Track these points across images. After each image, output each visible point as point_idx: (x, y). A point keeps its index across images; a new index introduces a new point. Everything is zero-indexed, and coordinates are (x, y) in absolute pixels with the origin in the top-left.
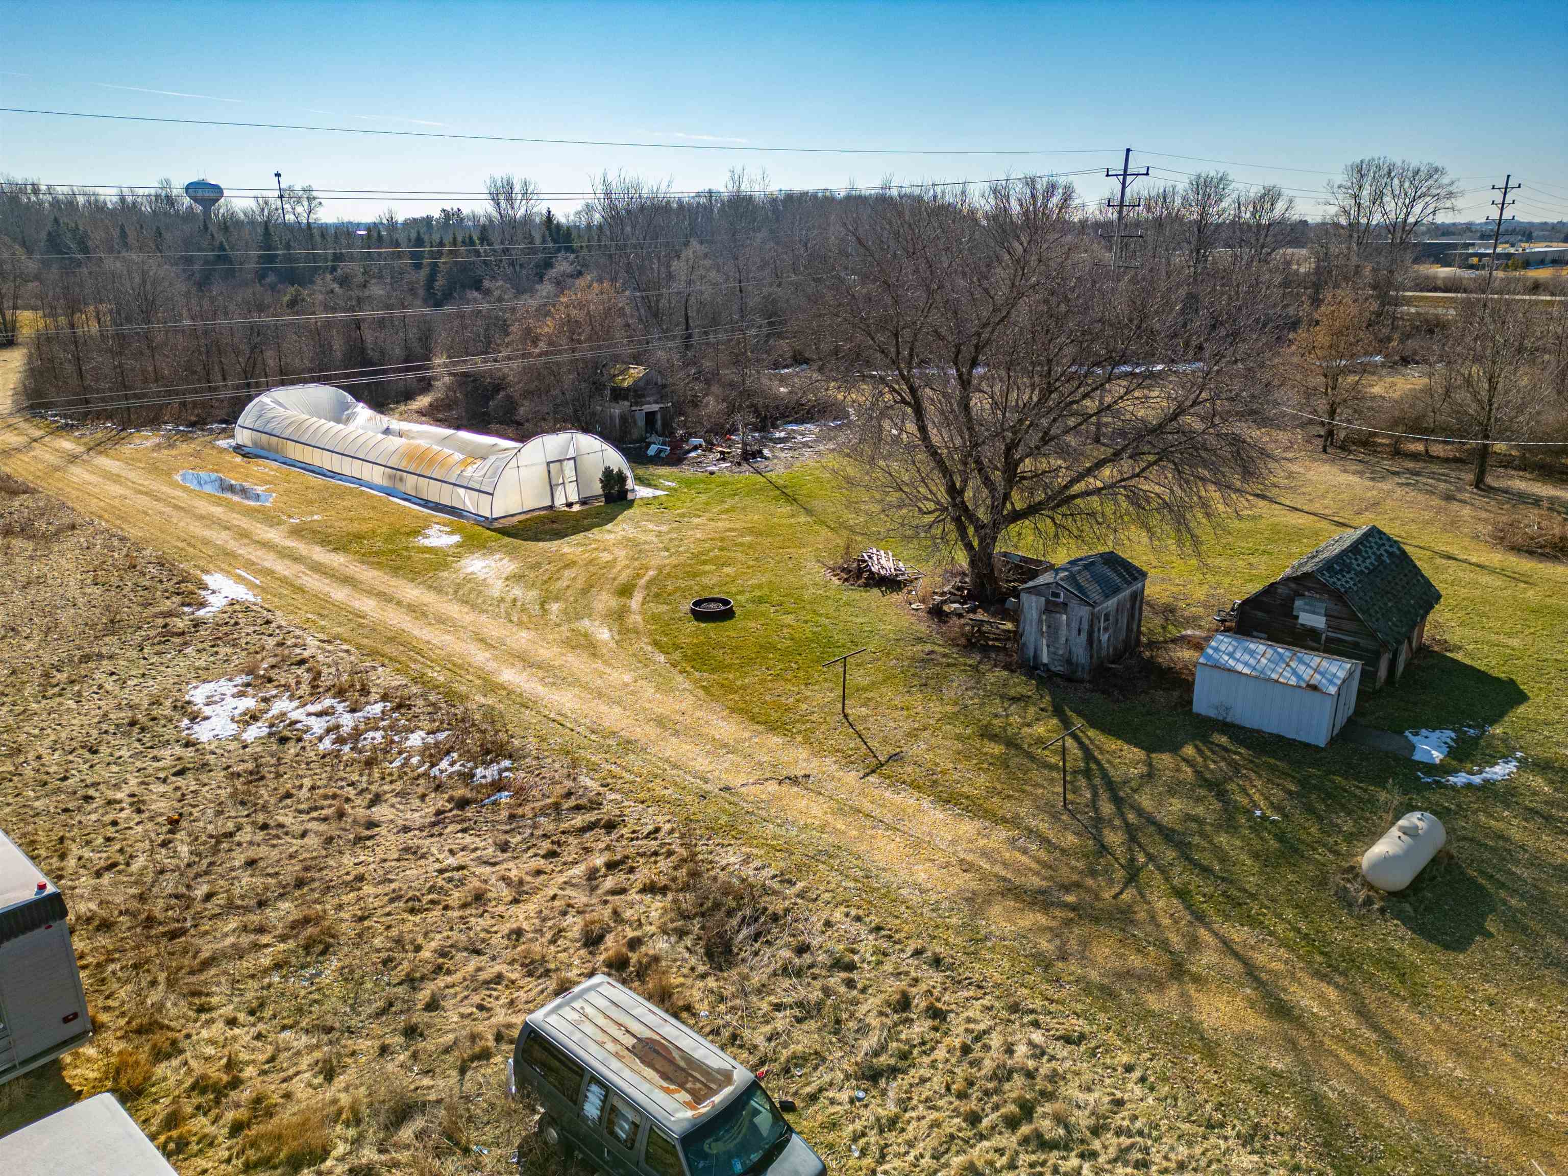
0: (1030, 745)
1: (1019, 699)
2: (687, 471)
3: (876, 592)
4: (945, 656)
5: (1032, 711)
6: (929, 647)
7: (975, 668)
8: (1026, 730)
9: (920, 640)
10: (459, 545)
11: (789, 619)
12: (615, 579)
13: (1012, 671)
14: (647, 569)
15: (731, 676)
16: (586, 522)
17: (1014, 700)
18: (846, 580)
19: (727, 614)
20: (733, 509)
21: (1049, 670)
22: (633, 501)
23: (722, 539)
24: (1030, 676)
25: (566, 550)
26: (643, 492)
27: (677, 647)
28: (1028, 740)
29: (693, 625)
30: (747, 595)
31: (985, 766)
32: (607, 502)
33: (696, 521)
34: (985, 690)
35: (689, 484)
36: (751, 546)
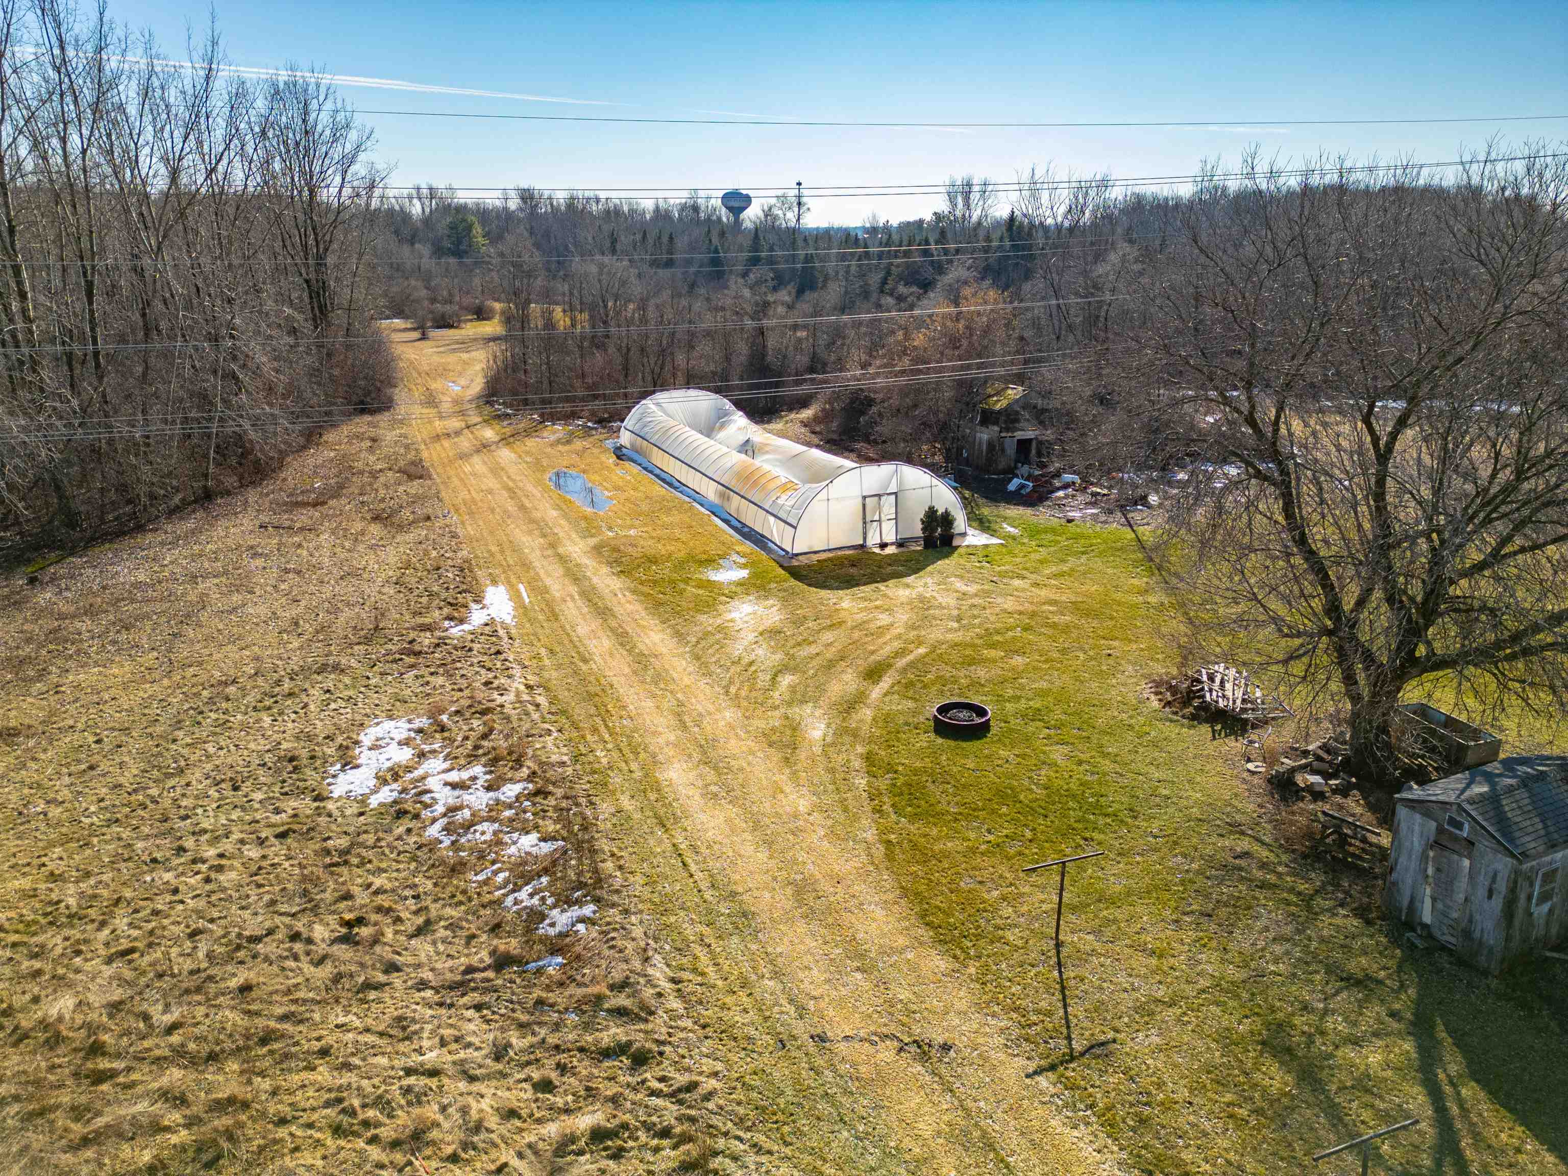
0: (1342, 1089)
1: (1358, 983)
2: (1043, 516)
3: (1205, 729)
4: (1263, 866)
5: (1374, 1012)
6: (1244, 844)
7: (1307, 900)
8: (1349, 1052)
9: (1235, 828)
10: (740, 583)
11: (1058, 754)
12: (873, 652)
13: (1369, 923)
14: (920, 644)
15: (934, 832)
16: (889, 569)
17: (1352, 981)
18: (1169, 704)
19: (979, 731)
20: (1071, 573)
21: (1430, 936)
22: (957, 547)
23: (1033, 615)
24: (1395, 941)
25: (845, 604)
26: (975, 538)
27: (891, 769)
28: (1343, 1076)
29: (927, 739)
30: (1023, 705)
31: (1243, 1112)
32: (926, 546)
33: (1017, 582)
34: (1306, 949)
35: (1034, 532)
36: (1066, 629)
